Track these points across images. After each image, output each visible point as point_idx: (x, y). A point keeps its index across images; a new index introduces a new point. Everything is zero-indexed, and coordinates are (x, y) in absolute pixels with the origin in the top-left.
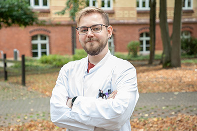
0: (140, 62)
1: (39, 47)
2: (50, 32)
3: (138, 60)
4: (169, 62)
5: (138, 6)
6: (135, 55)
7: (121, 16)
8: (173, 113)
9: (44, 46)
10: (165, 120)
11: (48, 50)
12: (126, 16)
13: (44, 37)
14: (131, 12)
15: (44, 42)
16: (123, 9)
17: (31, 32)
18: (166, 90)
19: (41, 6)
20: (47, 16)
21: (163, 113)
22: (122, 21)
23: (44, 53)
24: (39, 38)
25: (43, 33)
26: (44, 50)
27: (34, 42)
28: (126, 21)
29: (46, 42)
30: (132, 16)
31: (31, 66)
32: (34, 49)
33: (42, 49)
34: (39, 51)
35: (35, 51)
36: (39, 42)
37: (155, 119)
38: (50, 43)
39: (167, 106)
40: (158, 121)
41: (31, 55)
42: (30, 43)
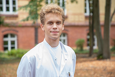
1: (9, 43)
2: (17, 32)
4: (101, 55)
5: (86, 12)
9: (13, 43)
12: (77, 20)
13: (12, 36)
15: (13, 39)
16: (75, 14)
17: (3, 32)
19: (11, 12)
20: (16, 19)
22: (73, 23)
24: (9, 36)
25: (12, 32)
27: (6, 39)
28: (76, 24)
29: (15, 39)
30: (81, 20)
32: (5, 44)
34: (9, 46)
35: (6, 46)
36: (9, 39)
38: (18, 40)
41: (3, 49)
42: (2, 40)
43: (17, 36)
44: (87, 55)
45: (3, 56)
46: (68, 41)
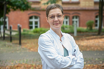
0: (93, 33)
1: (34, 23)
2: (40, 14)
3: (93, 32)
6: (91, 29)
7: (84, 5)
8: (101, 62)
9: (36, 23)
10: (94, 65)
11: (38, 25)
12: (87, 5)
13: (36, 17)
14: (90, 2)
15: (36, 20)
17: (29, 14)
18: (102, 50)
20: (39, 5)
21: (95, 62)
22: (84, 8)
23: (36, 27)
24: (34, 18)
25: (36, 15)
26: (36, 25)
27: (31, 20)
28: (87, 8)
29: (38, 20)
30: (90, 5)
31: (27, 34)
32: (30, 24)
33: (35, 24)
34: (34, 25)
35: (31, 25)
36: (33, 20)
37: (89, 65)
38: (40, 21)
39: (99, 58)
40: (90, 66)
41: (29, 28)
42: (28, 21)
43: (40, 18)
44: (97, 33)
45: (30, 33)
46: (79, 22)
